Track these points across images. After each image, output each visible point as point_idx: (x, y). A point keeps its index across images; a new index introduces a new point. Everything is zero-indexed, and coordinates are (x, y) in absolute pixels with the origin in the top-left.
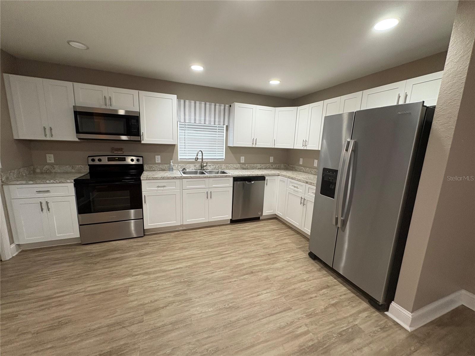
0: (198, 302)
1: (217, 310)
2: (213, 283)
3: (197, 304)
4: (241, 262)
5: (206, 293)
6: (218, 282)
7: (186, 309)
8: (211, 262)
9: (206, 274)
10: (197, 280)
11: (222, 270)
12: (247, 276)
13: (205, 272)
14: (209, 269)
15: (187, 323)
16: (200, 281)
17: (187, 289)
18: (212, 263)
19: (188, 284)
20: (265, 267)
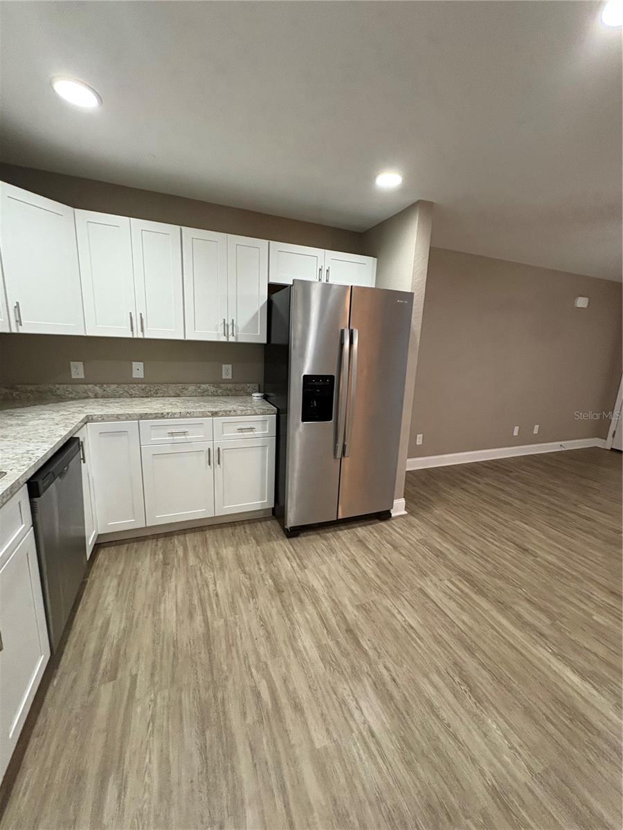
0: (491, 764)
1: (486, 708)
2: (413, 728)
3: (498, 765)
4: (314, 654)
5: (453, 744)
6: (404, 713)
7: (528, 797)
8: (318, 746)
9: (383, 757)
10: (420, 788)
11: (353, 705)
12: (363, 643)
13: (376, 763)
14: (357, 750)
15: (558, 780)
16: (417, 774)
17: (466, 818)
18: (327, 742)
19: (445, 819)
20: (326, 604)
